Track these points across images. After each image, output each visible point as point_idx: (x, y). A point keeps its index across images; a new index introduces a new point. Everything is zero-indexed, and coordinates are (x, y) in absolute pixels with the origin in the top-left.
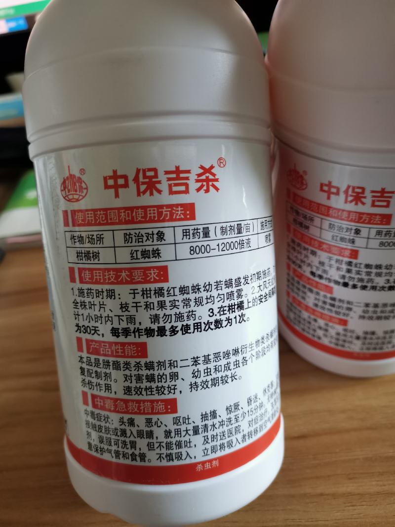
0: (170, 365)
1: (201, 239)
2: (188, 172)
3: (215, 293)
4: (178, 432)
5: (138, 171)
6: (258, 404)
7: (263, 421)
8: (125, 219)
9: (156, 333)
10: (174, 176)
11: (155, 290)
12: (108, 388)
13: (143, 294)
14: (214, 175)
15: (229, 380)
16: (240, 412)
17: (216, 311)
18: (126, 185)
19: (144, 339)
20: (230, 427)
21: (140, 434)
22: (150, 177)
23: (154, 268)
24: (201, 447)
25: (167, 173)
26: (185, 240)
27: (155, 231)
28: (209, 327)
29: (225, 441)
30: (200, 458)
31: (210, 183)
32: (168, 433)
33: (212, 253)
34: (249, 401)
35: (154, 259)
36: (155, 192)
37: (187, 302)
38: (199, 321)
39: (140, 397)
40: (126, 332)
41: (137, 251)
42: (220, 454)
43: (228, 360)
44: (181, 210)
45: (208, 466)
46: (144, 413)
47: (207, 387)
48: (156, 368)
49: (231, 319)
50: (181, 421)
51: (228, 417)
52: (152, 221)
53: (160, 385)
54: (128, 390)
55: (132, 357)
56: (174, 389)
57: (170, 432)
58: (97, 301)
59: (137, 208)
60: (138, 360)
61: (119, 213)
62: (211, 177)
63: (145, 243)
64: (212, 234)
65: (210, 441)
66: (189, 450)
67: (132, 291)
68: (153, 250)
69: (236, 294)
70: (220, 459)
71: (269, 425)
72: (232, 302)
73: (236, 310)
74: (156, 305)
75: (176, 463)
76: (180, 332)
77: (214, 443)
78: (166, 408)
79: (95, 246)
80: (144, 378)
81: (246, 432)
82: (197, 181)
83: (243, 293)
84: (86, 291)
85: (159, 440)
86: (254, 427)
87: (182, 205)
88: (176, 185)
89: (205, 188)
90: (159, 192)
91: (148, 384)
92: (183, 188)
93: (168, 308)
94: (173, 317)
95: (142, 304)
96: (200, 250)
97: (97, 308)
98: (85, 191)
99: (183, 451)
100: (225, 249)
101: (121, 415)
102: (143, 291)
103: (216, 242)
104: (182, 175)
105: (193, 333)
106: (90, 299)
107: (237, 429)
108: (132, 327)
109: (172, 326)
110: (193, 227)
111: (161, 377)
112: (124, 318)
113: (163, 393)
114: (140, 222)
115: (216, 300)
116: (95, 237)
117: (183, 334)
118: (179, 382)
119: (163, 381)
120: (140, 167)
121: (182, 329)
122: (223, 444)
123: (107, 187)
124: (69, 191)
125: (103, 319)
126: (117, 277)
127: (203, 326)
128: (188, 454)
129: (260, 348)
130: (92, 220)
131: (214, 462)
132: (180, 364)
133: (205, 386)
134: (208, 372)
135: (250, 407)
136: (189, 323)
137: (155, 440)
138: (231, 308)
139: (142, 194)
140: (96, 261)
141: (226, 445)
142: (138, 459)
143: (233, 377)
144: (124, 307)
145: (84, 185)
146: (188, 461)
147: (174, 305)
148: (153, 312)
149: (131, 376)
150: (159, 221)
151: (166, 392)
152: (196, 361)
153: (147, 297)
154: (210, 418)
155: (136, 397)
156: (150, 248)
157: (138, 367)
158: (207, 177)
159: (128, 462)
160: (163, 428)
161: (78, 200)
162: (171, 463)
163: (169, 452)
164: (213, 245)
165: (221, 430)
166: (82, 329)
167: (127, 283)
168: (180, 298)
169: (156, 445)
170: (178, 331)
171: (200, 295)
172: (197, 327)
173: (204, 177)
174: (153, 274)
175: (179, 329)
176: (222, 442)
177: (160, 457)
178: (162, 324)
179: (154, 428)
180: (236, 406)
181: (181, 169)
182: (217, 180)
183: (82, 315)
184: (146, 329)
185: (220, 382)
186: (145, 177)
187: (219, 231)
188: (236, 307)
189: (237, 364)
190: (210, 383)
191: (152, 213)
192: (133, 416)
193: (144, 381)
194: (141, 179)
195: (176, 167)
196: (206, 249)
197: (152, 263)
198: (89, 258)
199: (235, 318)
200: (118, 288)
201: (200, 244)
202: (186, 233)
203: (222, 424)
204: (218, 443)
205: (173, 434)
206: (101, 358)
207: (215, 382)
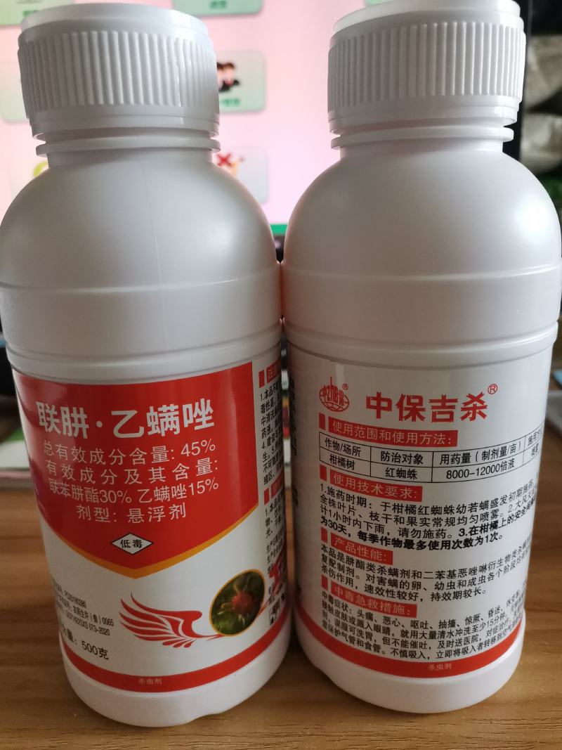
0: (414, 575)
1: (460, 464)
2: (455, 401)
3: (468, 514)
4: (414, 634)
5: (403, 397)
6: (499, 615)
7: (503, 630)
8: (384, 439)
9: (403, 545)
10: (440, 404)
11: (407, 507)
12: (350, 581)
13: (394, 509)
14: (482, 402)
15: (473, 594)
16: (479, 623)
17: (467, 531)
18: (389, 408)
19: (390, 548)
20: (467, 635)
21: (377, 628)
22: (415, 404)
23: (408, 487)
24: (435, 650)
25: (432, 401)
26: (443, 464)
27: (414, 454)
28: (458, 546)
29: (461, 648)
30: (433, 659)
31: (477, 411)
32: (404, 633)
33: (470, 477)
34: (491, 613)
35: (409, 479)
36: (417, 418)
37: (437, 522)
38: (448, 539)
39: (381, 597)
40: (374, 538)
41: (392, 469)
42: (453, 658)
43: (474, 576)
44: (443, 437)
45: (440, 667)
46: (383, 612)
47: (449, 599)
48: (400, 575)
49: (482, 539)
50: (419, 625)
51: (466, 627)
52: (410, 444)
53: (402, 590)
54: (370, 588)
55: (376, 561)
56: (415, 597)
57: (407, 632)
58: (347, 504)
59: (398, 431)
60: (382, 565)
61: (379, 432)
62: (479, 405)
63: (401, 464)
64: (472, 460)
65: (445, 646)
66: (423, 651)
67: (384, 504)
68: (409, 471)
69: (490, 515)
70: (454, 663)
71: (509, 633)
72: (486, 522)
73: (489, 530)
74: (406, 520)
75: (409, 659)
76: (428, 547)
77: (449, 648)
78: (406, 611)
79: (351, 455)
80: (387, 581)
81: (483, 641)
82: (463, 409)
83: (498, 513)
84: (336, 492)
85: (395, 637)
86: (493, 636)
87: (443, 432)
88: (440, 413)
89: (471, 416)
90: (422, 418)
91: (390, 588)
92: (448, 416)
93: (419, 524)
94: (423, 534)
95: (393, 517)
96: (458, 474)
97: (347, 510)
98: (346, 405)
99: (418, 651)
100: (485, 472)
101: (360, 608)
102: (395, 505)
103: (477, 467)
104: (447, 404)
105: (441, 549)
106: (340, 500)
107: (474, 639)
108: (380, 535)
109: (420, 541)
110: (453, 453)
111: (403, 584)
112: (373, 526)
113: (404, 598)
114: (399, 444)
115: (469, 521)
116: (351, 448)
117: (430, 549)
118: (421, 592)
119: (405, 587)
120: (406, 393)
121: (429, 545)
122: (458, 650)
123: (369, 406)
124: (329, 399)
125: (352, 522)
126: (370, 489)
127: (452, 544)
128: (422, 654)
129: (509, 563)
130: (350, 433)
131: (447, 665)
132: (424, 575)
133: (447, 598)
134: (451, 585)
135: (491, 618)
136: (437, 540)
137: (391, 637)
138: (483, 528)
139: (404, 419)
140: (350, 469)
141: (461, 651)
142: (372, 648)
143: (477, 591)
144: (374, 516)
145: (345, 400)
146: (422, 660)
147: (424, 522)
148: (403, 526)
149: (374, 577)
150: (418, 445)
151: (407, 597)
152: (440, 575)
153: (398, 512)
154: (448, 626)
155: (377, 596)
156: (407, 469)
157: (382, 571)
158: (475, 405)
159: (363, 649)
160: (400, 628)
161: (337, 410)
162: (404, 659)
163: (403, 649)
164: (472, 469)
165: (458, 637)
166: (328, 523)
167: (380, 496)
168: (432, 517)
169: (392, 641)
170: (425, 546)
171: (453, 516)
172: (446, 544)
173: (471, 405)
174: (406, 493)
175: (426, 544)
176: (457, 648)
177: (394, 651)
178: (410, 537)
179: (392, 627)
180: (477, 618)
181: (447, 398)
182: (485, 407)
183: (330, 511)
184: (394, 540)
185: (463, 595)
186: (409, 403)
187: (480, 456)
188: (489, 527)
189: (482, 580)
190: (452, 595)
191: (412, 437)
192: (372, 612)
193: (387, 584)
194: (405, 404)
195: (442, 396)
196: (464, 474)
197: (406, 482)
198: (343, 464)
199: (487, 537)
200: (369, 499)
201: (458, 469)
202: (445, 458)
203: (459, 632)
204: (454, 649)
205: (409, 635)
206: (345, 555)
207: (457, 595)
